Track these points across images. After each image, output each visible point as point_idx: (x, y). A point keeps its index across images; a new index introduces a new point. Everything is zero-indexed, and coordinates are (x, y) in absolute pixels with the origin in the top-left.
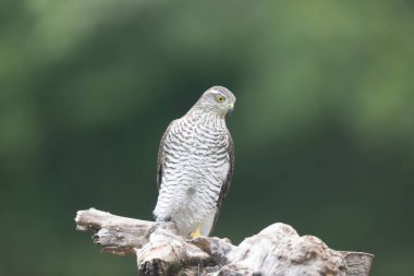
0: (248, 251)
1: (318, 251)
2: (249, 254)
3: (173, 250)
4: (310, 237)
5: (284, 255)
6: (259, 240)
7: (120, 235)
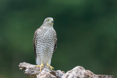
0: (68, 75)
1: (89, 75)
2: (69, 76)
3: (47, 75)
4: (87, 70)
5: (79, 76)
6: (72, 72)
7: (32, 71)
